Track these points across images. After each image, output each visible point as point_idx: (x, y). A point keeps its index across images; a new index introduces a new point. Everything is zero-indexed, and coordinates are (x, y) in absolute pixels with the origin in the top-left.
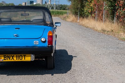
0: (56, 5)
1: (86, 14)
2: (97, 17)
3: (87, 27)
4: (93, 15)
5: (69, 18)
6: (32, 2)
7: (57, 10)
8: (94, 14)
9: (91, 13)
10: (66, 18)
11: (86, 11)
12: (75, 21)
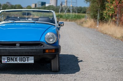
0: (72, 7)
1: (106, 17)
2: (118, 21)
3: (106, 34)
4: (114, 19)
5: (87, 23)
6: (43, 4)
7: (74, 14)
8: (115, 17)
9: (112, 17)
10: (84, 23)
11: (106, 15)
12: (94, 27)
